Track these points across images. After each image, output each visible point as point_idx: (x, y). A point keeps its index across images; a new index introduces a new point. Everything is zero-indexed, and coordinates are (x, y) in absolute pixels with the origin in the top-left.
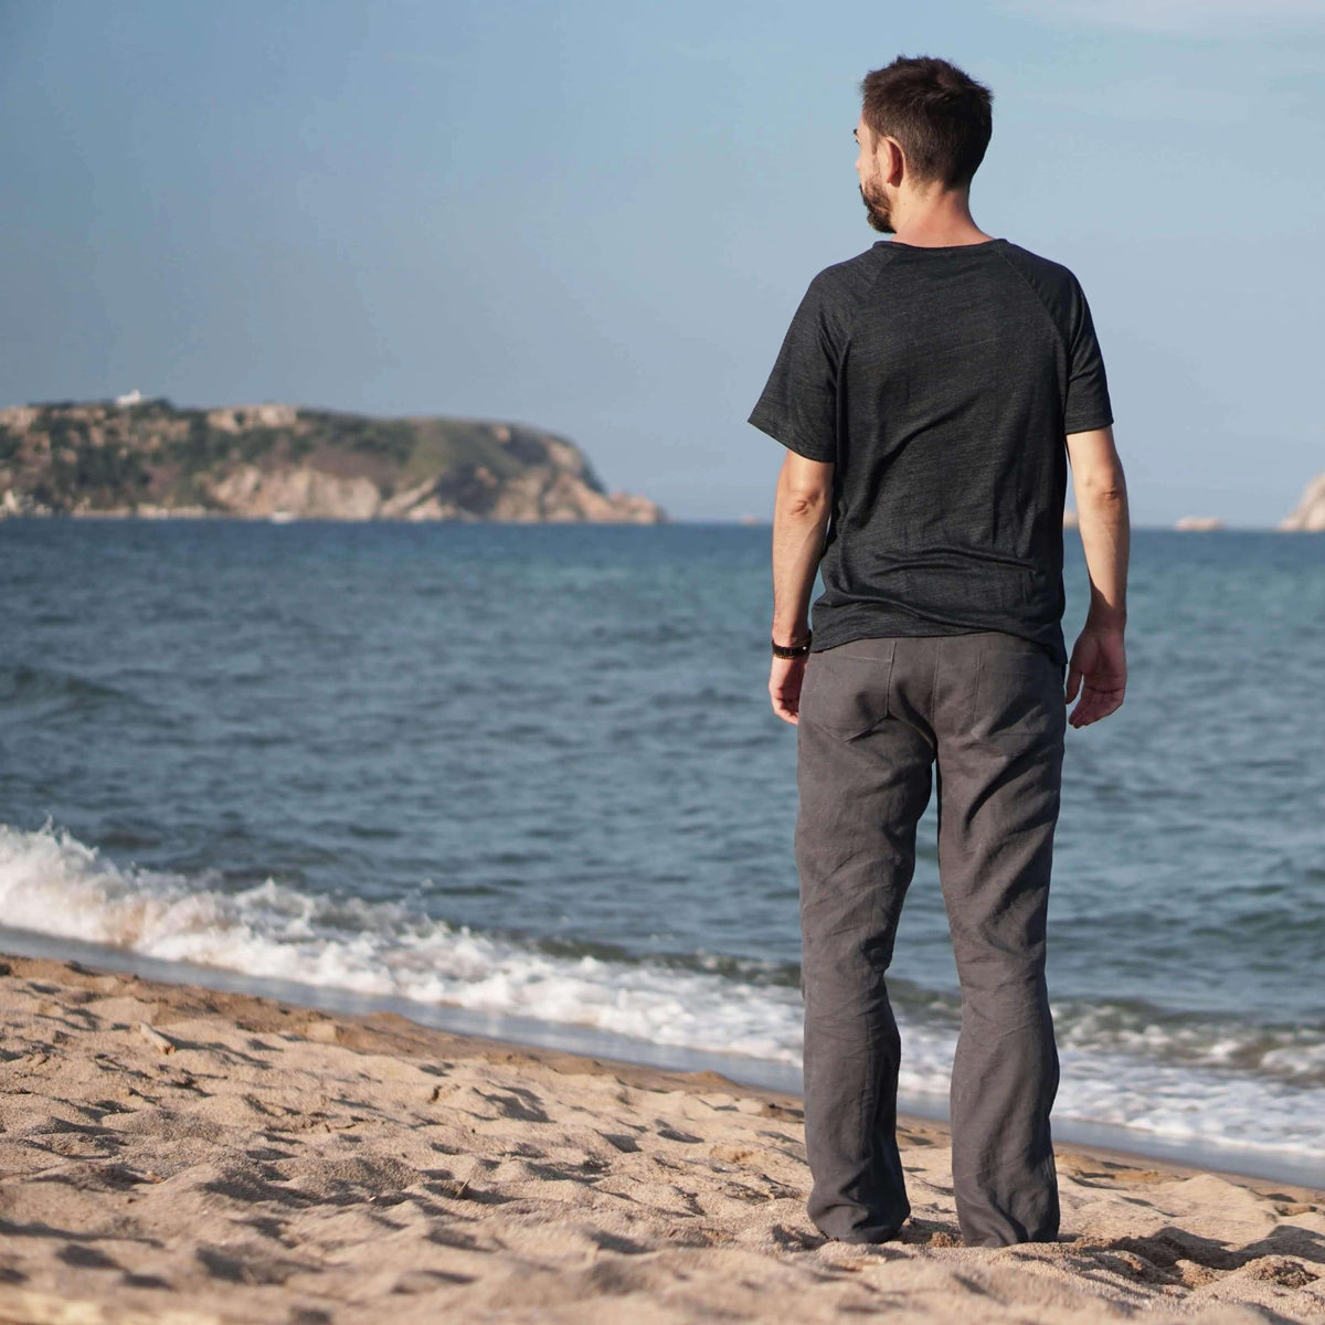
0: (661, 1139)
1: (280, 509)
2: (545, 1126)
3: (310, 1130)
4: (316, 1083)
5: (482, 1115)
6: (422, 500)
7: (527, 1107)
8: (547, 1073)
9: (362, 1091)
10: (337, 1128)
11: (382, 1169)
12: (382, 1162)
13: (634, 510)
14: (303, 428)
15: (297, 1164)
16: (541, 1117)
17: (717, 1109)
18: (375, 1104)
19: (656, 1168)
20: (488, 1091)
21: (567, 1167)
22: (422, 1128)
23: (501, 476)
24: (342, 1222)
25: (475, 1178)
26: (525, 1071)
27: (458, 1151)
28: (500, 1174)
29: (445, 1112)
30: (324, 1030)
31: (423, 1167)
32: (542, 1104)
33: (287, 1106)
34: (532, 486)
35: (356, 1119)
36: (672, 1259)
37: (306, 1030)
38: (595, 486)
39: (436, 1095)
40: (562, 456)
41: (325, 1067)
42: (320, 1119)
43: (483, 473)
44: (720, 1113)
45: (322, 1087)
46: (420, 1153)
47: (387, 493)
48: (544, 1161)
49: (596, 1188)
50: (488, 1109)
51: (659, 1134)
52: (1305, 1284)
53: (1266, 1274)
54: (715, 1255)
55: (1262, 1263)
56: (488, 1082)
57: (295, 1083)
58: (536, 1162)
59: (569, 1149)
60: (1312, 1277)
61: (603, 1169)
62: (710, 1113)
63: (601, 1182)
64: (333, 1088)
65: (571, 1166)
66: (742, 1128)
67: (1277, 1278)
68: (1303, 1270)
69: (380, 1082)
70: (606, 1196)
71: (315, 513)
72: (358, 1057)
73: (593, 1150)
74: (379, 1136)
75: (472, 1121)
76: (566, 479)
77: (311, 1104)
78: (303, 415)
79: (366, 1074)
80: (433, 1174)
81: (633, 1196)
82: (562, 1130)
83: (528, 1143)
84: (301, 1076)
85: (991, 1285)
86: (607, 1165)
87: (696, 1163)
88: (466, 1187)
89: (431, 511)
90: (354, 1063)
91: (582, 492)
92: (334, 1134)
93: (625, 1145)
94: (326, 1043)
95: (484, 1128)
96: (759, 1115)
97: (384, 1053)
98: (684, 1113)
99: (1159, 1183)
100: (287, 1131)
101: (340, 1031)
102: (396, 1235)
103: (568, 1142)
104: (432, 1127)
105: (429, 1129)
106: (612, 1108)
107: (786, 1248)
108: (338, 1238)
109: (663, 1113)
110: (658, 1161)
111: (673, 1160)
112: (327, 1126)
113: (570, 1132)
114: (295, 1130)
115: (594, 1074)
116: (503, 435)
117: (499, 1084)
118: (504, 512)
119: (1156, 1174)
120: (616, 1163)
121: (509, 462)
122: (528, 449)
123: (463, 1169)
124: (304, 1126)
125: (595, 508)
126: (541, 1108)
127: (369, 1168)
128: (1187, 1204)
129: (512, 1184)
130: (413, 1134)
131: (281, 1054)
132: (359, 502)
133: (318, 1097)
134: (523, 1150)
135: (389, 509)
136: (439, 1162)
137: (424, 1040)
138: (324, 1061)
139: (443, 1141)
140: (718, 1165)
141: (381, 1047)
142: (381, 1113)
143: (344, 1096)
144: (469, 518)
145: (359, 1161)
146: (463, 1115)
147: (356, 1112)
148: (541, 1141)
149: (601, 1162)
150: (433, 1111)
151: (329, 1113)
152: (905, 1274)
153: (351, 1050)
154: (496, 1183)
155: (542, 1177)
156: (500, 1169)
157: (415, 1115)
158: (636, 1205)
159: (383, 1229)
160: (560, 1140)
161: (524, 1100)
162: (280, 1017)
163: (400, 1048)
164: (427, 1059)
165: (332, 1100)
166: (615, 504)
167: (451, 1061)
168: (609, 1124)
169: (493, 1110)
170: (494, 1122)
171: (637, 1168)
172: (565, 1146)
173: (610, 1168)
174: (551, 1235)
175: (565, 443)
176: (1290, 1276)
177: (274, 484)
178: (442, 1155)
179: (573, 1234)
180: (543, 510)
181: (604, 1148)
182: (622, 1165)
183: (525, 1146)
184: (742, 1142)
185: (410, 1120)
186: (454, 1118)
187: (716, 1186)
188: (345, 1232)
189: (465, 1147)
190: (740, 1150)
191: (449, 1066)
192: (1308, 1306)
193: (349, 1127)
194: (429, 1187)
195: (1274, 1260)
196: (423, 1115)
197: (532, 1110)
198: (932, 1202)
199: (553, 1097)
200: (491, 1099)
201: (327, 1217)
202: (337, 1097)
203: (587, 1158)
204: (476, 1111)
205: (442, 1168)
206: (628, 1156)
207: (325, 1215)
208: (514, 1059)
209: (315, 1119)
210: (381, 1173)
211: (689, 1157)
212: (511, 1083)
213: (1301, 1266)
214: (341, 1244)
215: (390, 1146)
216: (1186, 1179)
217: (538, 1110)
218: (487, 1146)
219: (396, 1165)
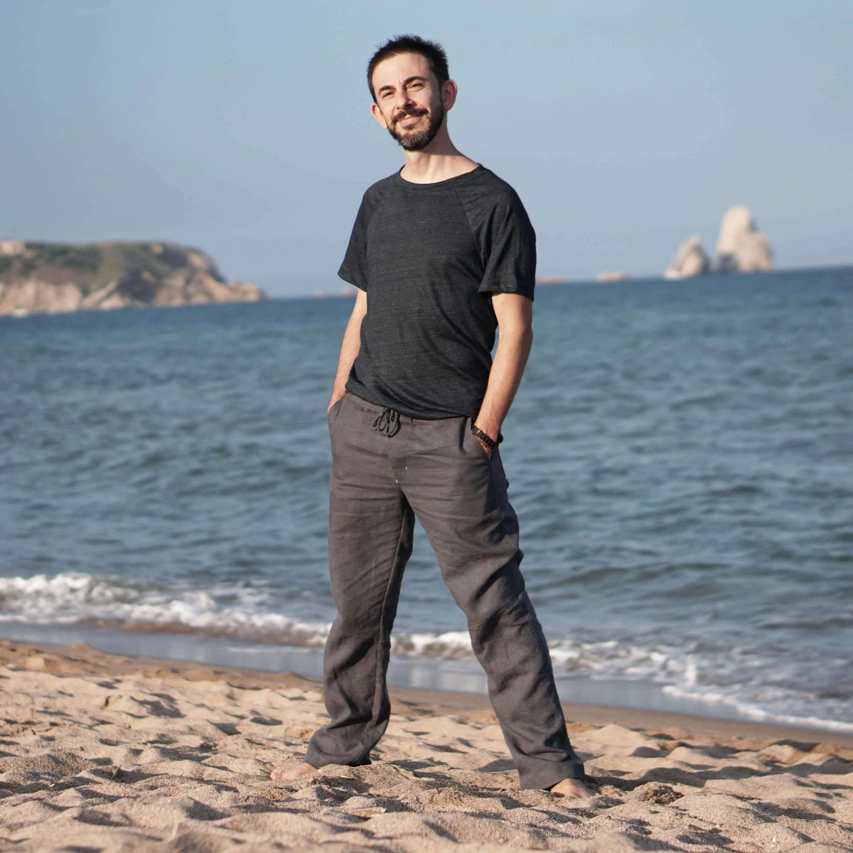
0: (254, 724)
1: (18, 307)
2: (178, 720)
3: (22, 734)
4: (28, 700)
5: (137, 714)
6: (109, 295)
7: (166, 707)
8: (181, 682)
9: (59, 703)
10: (40, 731)
11: (65, 759)
12: (65, 756)
13: (245, 293)
14: (29, 255)
15: (8, 761)
16: (176, 714)
17: (292, 699)
18: (67, 712)
19: (247, 745)
20: (142, 697)
21: (189, 749)
22: (96, 728)
23: (158, 276)
24: (24, 809)
25: (126, 763)
26: (168, 682)
27: (116, 744)
28: (143, 758)
29: (113, 715)
30: (37, 661)
31: (94, 757)
32: (177, 704)
33: (8, 718)
34: (178, 281)
35: (53, 724)
36: (240, 822)
37: (25, 663)
38: (219, 279)
39: (107, 703)
40: (197, 261)
41: (37, 687)
42: (28, 726)
43: (146, 275)
44: (294, 702)
45: (33, 702)
46: (92, 746)
47: (86, 292)
48: (174, 746)
49: (205, 765)
50: (140, 710)
51: (252, 721)
52: (674, 801)
53: (648, 796)
54: (268, 817)
55: (645, 788)
56: (142, 691)
57: (15, 701)
58: (169, 747)
59: (191, 736)
60: (679, 795)
61: (213, 748)
62: (287, 703)
63: (209, 759)
64: (39, 703)
65: (192, 748)
66: (307, 712)
67: (655, 798)
68: (672, 791)
69: (71, 696)
70: (212, 769)
71: (41, 308)
72: (58, 679)
73: (208, 735)
74: (67, 735)
75: (130, 719)
76: (201, 276)
77: (24, 716)
78: (29, 246)
79: (62, 690)
80: (98, 761)
81: (230, 767)
82: (188, 723)
83: (164, 733)
84: (19, 695)
85: (450, 827)
86: (215, 745)
87: (274, 740)
88: (119, 769)
89: (114, 302)
90: (55, 683)
91: (211, 284)
92: (37, 737)
93: (229, 730)
94: (37, 671)
95: (137, 725)
96: (319, 702)
97: (76, 675)
98: (270, 704)
99: (583, 731)
100: (7, 735)
101: (47, 662)
102: (59, 816)
103: (191, 731)
104: (102, 726)
105: (101, 728)
106: (222, 704)
107: (322, 804)
108: (21, 820)
109: (256, 705)
110: (249, 741)
111: (259, 740)
112: (33, 731)
113: (192, 724)
114: (12, 735)
115: (212, 680)
116: (158, 250)
117: (147, 691)
118: (162, 300)
119: (580, 725)
120: (221, 744)
121: (162, 267)
122: (174, 258)
123: (119, 758)
124: (18, 732)
125: (221, 293)
126: (176, 706)
127: (56, 761)
128: (599, 746)
129: (150, 765)
130: (90, 733)
131: (8, 681)
132: (67, 300)
133: (28, 710)
134: (162, 739)
135: (89, 302)
136: (104, 752)
137: (103, 663)
138: (35, 684)
139: (108, 737)
140: (289, 740)
141: (75, 671)
142: (70, 718)
143: (46, 708)
144: (140, 305)
145: (49, 756)
146: (124, 716)
147: (53, 719)
148: (173, 731)
149: (211, 744)
150: (104, 715)
151: (35, 721)
152: (394, 822)
153: (54, 675)
154: (140, 765)
155: (170, 759)
156: (143, 754)
157: (92, 718)
158: (230, 773)
159: (51, 812)
160: (186, 730)
161: (165, 702)
162: (9, 654)
163: (86, 670)
164: (104, 677)
165: (38, 711)
166: (232, 289)
167: (119, 677)
168: (219, 715)
169: (144, 711)
170: (144, 720)
171: (235, 746)
172: (189, 733)
173: (218, 747)
174: (160, 809)
175: (197, 252)
176: (663, 796)
177: (13, 292)
178: (107, 747)
179: (174, 808)
180: (187, 297)
181: (215, 733)
182: (226, 745)
183: (163, 735)
184: (305, 723)
185: (89, 722)
186: (118, 718)
187: (286, 756)
188: (26, 816)
189: (123, 739)
190: (304, 728)
191: (118, 681)
192: (672, 819)
193: (47, 730)
194: (95, 772)
195: (653, 785)
196: (97, 718)
197: (169, 708)
198: (429, 757)
199: (185, 698)
200: (143, 703)
201: (14, 806)
202: (41, 709)
203: (202, 742)
204: (132, 712)
205: (105, 756)
206: (230, 738)
207: (15, 803)
208: (161, 673)
209: (25, 726)
210: (64, 763)
211: (270, 736)
212: (158, 691)
213: (671, 788)
214: (22, 825)
215: (73, 742)
216: (601, 727)
217: (173, 708)
218: (137, 738)
219: (74, 757)
